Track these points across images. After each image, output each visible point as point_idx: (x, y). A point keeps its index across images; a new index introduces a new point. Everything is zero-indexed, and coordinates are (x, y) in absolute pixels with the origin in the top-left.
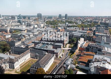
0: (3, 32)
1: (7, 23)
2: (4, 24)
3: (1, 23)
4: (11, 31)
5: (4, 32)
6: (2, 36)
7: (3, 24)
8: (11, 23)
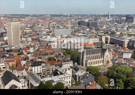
0: (116, 46)
1: (119, 29)
2: (114, 30)
3: (110, 28)
4: (131, 44)
5: (118, 46)
6: (116, 54)
7: (112, 30)
8: (126, 29)
